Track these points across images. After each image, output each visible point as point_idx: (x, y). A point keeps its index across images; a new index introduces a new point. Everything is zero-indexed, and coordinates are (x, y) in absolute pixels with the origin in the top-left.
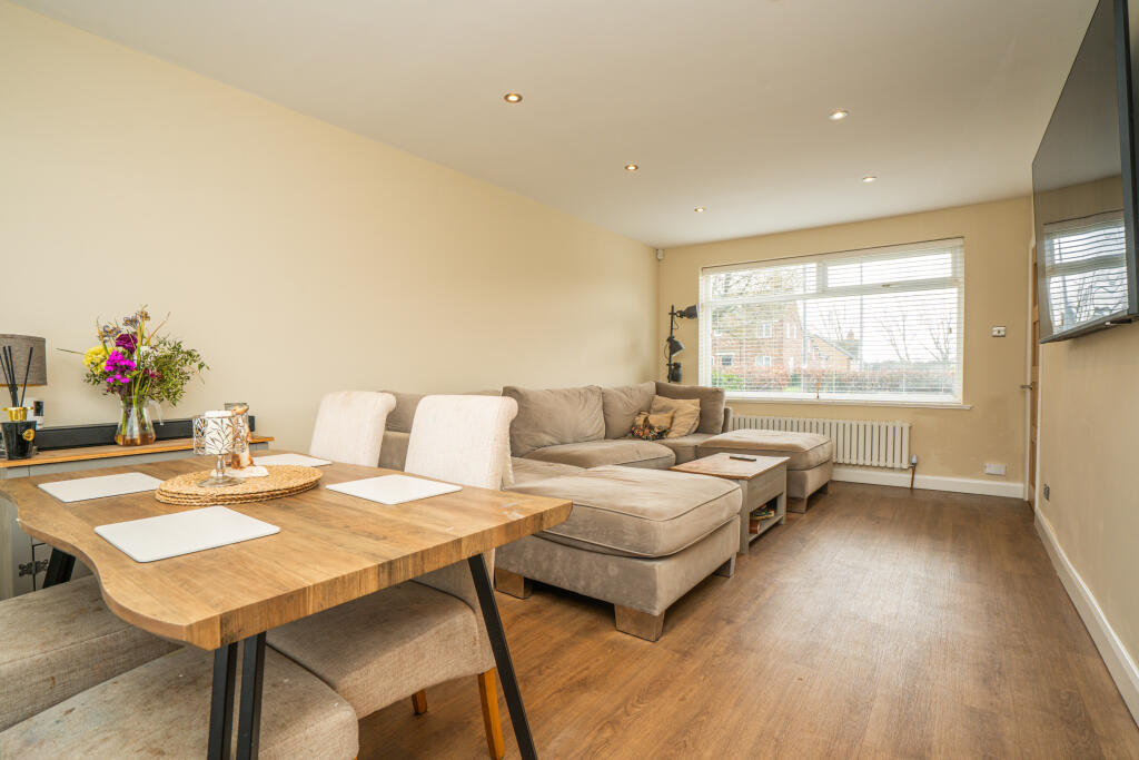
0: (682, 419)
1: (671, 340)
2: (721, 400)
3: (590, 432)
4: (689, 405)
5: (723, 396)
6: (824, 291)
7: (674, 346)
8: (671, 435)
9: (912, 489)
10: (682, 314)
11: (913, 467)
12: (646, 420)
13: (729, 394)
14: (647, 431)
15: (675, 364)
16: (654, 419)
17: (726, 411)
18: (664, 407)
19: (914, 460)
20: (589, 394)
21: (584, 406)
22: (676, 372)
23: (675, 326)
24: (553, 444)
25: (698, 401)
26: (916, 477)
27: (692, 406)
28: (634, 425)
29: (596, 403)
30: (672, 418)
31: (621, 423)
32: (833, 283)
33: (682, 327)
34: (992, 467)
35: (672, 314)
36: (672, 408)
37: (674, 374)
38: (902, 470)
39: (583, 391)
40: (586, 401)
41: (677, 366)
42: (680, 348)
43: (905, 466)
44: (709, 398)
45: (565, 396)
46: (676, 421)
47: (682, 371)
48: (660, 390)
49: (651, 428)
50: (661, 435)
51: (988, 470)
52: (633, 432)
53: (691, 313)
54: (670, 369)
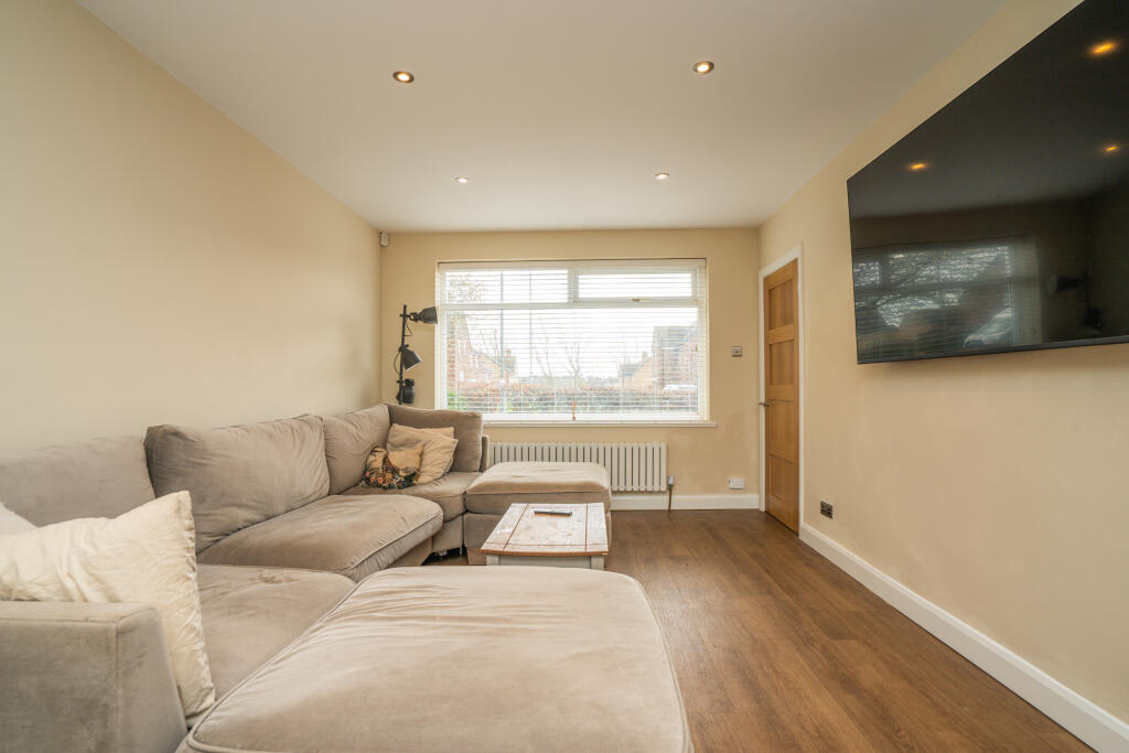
0: (436, 455)
1: (403, 349)
2: (478, 427)
3: (309, 492)
4: (441, 436)
5: (480, 421)
6: (575, 301)
7: (408, 358)
8: (421, 480)
9: (669, 510)
10: (417, 317)
11: (670, 488)
12: (385, 460)
13: (486, 417)
14: (389, 476)
15: (407, 381)
16: (397, 458)
17: (484, 440)
18: (408, 440)
19: (671, 482)
20: (306, 428)
21: (300, 451)
22: (407, 391)
23: (407, 333)
24: (253, 523)
25: (451, 430)
26: (674, 497)
27: (443, 439)
28: (367, 468)
29: (315, 442)
30: (421, 455)
31: (350, 468)
32: (584, 293)
33: (416, 335)
34: (736, 482)
35: (404, 316)
36: (418, 441)
37: (406, 393)
38: (660, 492)
39: (296, 424)
40: (303, 442)
41: (410, 383)
42: (417, 361)
43: (664, 488)
44: (462, 424)
45: (271, 436)
46: (428, 459)
47: (415, 389)
48: (395, 417)
49: (395, 471)
50: (410, 480)
51: (732, 486)
52: (368, 480)
53: (428, 316)
54: (401, 387)
